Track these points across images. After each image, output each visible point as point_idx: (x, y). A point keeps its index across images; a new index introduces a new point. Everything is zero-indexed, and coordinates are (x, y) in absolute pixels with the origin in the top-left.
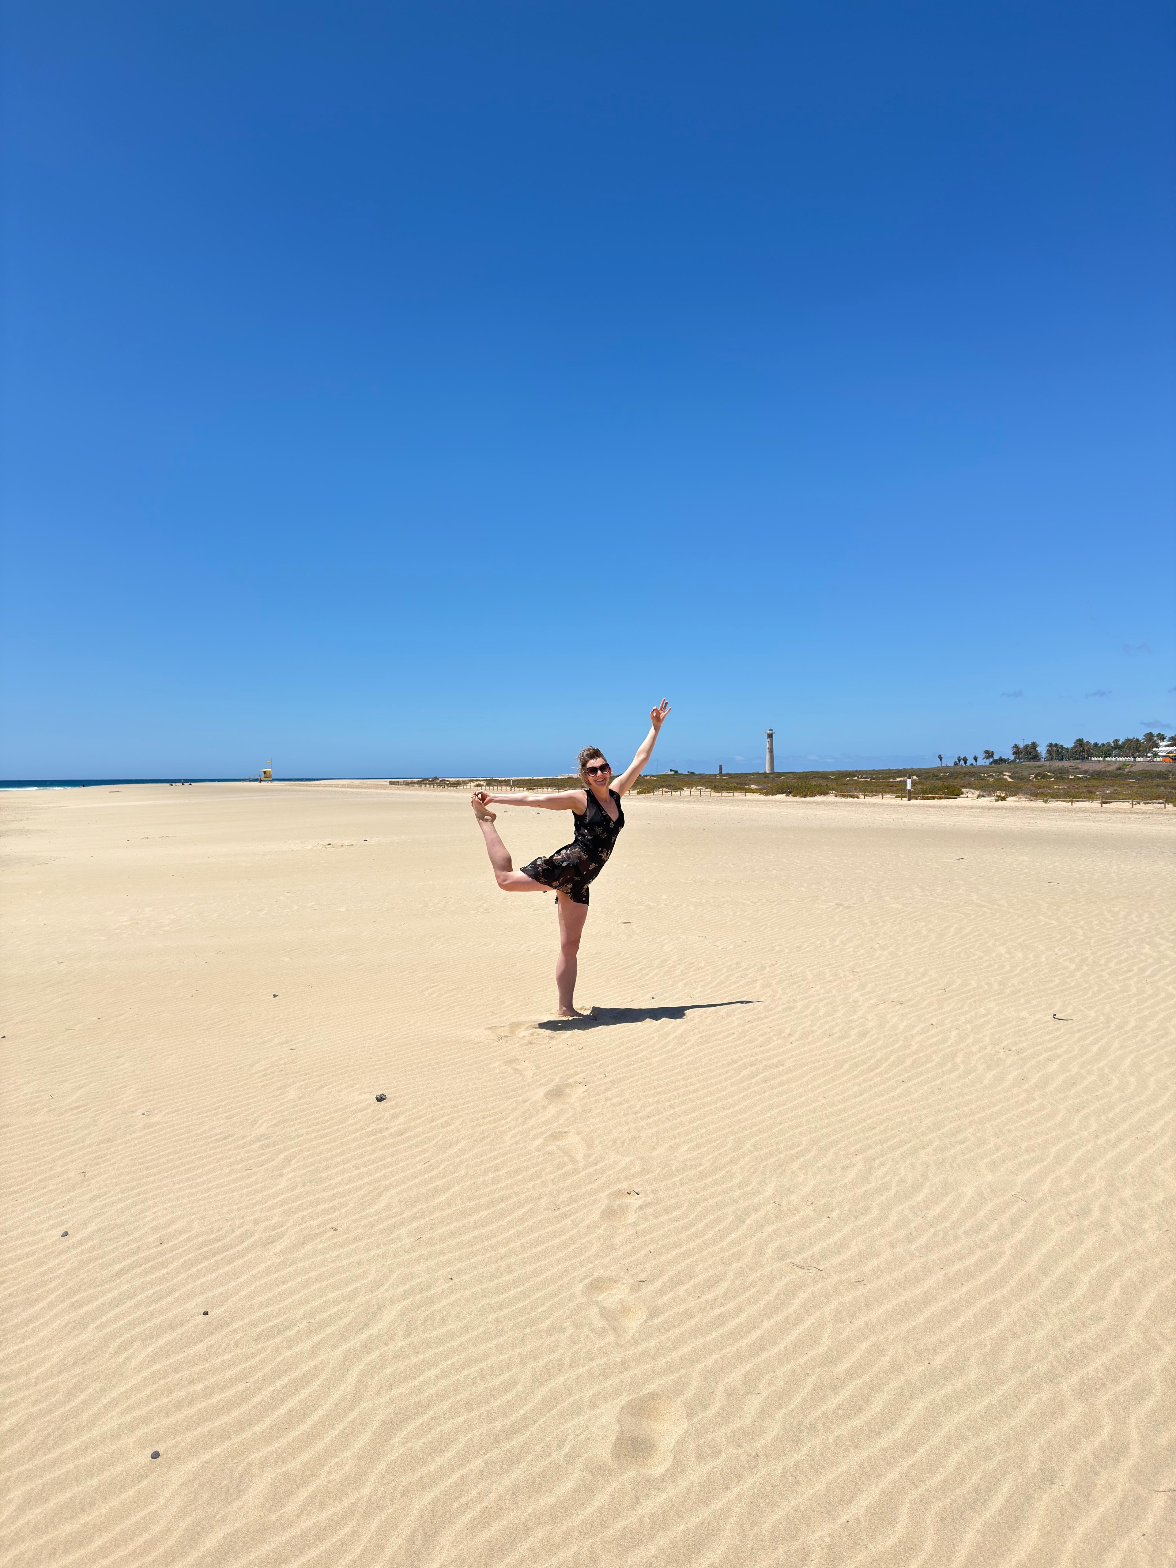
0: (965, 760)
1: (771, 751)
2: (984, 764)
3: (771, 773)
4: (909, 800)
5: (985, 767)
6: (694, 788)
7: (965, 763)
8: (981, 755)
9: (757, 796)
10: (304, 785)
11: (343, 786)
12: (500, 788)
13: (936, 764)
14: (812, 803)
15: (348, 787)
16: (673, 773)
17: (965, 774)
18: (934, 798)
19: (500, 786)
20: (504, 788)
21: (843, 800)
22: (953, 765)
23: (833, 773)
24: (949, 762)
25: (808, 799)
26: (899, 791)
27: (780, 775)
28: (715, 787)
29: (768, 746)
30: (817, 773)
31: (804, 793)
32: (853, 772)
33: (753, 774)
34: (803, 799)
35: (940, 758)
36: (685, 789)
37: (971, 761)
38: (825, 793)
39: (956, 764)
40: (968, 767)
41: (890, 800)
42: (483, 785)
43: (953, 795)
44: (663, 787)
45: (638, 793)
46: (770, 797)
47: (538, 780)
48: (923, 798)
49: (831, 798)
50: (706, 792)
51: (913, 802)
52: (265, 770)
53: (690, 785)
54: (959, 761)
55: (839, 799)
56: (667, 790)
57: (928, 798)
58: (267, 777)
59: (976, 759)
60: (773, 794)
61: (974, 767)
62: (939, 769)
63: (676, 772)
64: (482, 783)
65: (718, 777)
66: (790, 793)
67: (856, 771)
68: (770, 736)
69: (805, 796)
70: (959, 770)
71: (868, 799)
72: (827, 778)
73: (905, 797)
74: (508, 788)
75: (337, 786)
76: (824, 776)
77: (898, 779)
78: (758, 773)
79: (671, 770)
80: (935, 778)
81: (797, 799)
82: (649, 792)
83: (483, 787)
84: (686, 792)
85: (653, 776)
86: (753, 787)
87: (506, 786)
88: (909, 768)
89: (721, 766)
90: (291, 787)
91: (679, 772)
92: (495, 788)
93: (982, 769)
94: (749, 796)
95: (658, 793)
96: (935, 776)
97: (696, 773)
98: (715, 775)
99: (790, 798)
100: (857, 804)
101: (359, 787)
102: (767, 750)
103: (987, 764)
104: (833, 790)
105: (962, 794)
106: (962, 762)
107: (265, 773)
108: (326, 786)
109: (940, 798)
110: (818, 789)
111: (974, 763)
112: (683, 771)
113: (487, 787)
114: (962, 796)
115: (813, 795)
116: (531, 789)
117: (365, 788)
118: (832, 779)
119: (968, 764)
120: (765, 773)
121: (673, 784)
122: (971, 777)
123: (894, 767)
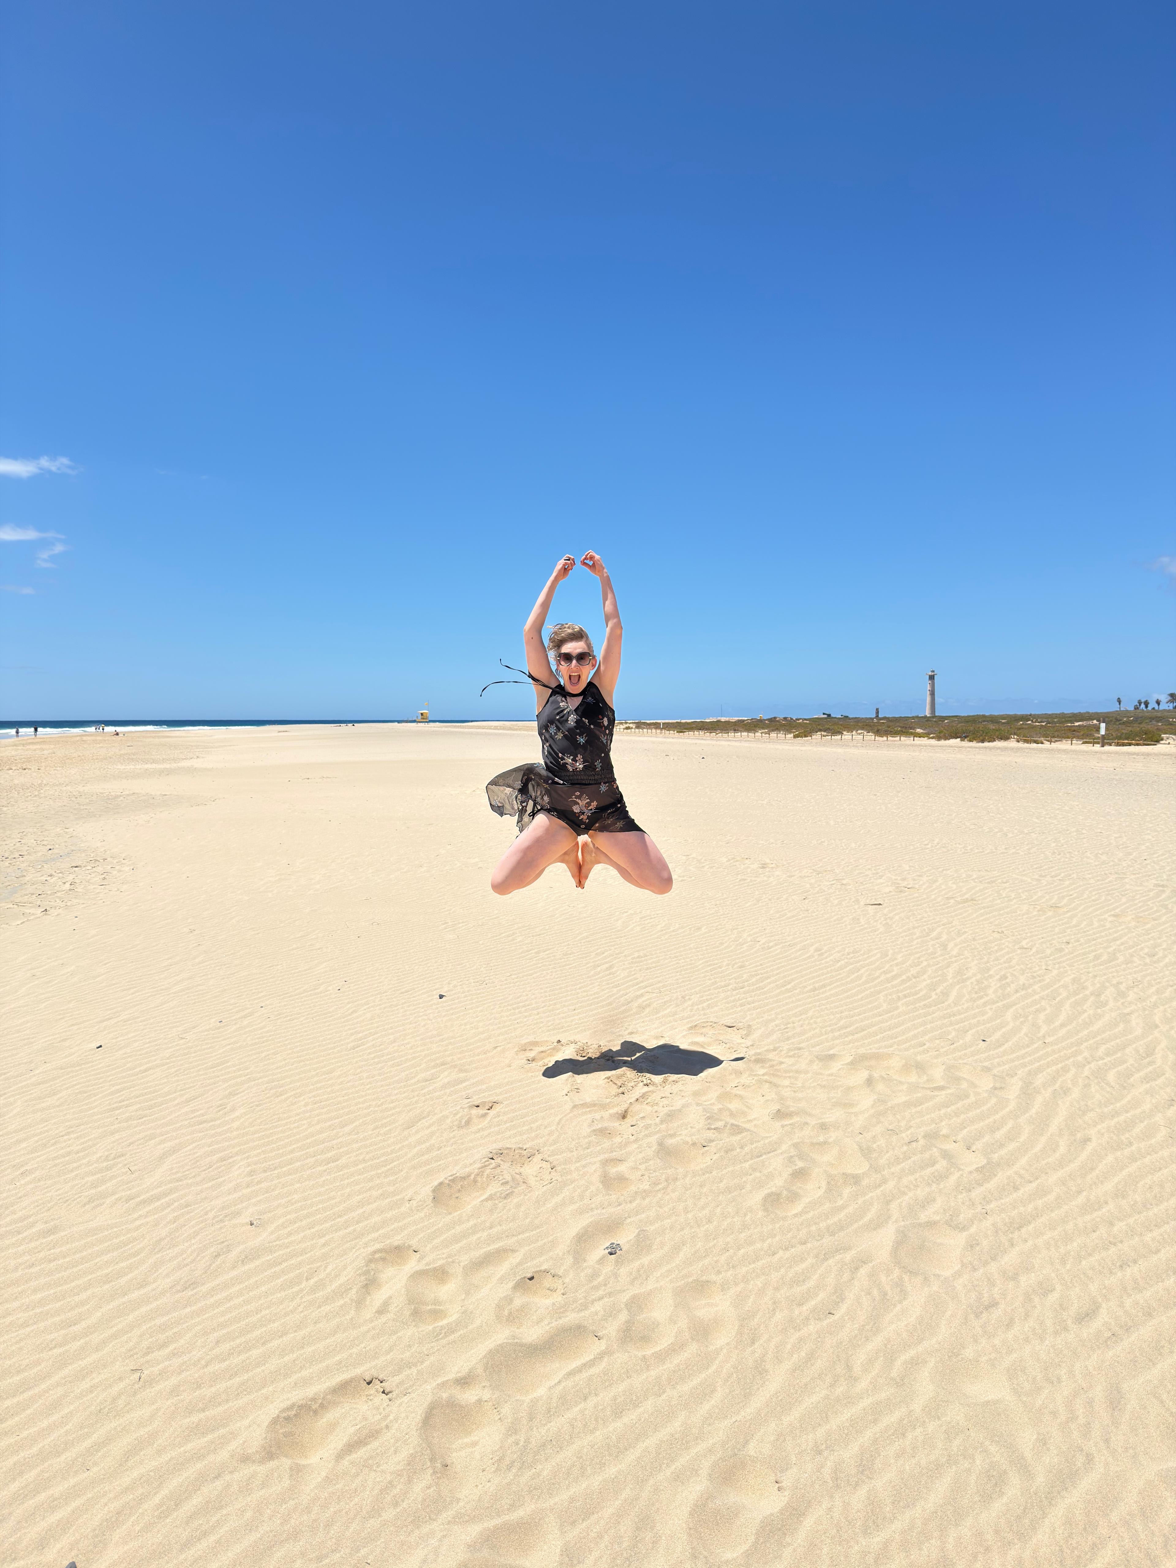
0: (1146, 704)
1: (932, 694)
2: (1167, 708)
3: (933, 717)
4: (1103, 746)
5: (1169, 711)
6: (854, 733)
7: (1147, 707)
8: (1164, 698)
9: (924, 741)
10: (458, 727)
11: (496, 728)
12: (650, 731)
13: (1115, 707)
14: (990, 749)
15: (500, 729)
16: (826, 716)
17: (1151, 719)
18: (1130, 745)
19: (650, 728)
20: (654, 731)
21: (1026, 745)
22: (1132, 709)
23: (1003, 717)
24: (1128, 706)
25: (986, 744)
26: (1087, 735)
27: (943, 718)
28: (878, 731)
29: (929, 688)
30: (984, 716)
31: (981, 738)
32: (1027, 715)
33: (913, 718)
34: (981, 744)
35: (1119, 701)
36: (845, 733)
37: (1152, 705)
38: (1006, 738)
39: (1136, 708)
40: (1148, 712)
41: (1077, 746)
42: (632, 728)
43: (1152, 741)
44: (820, 730)
45: (795, 737)
46: (943, 742)
47: (686, 723)
48: (1118, 745)
49: (1012, 743)
50: (870, 736)
51: (1107, 748)
52: (422, 712)
53: (850, 729)
54: (1140, 705)
55: (1021, 745)
56: (825, 733)
57: (1123, 745)
58: (424, 719)
59: (1158, 703)
60: (946, 739)
61: (1158, 711)
62: (1119, 713)
63: (829, 715)
64: (631, 725)
65: (875, 720)
66: (966, 737)
67: (1030, 715)
68: (932, 678)
69: (983, 741)
70: (1140, 715)
71: (1054, 745)
72: (998, 722)
73: (1098, 743)
74: (659, 731)
75: (490, 728)
76: (993, 719)
77: (1077, 724)
78: (917, 717)
79: (824, 714)
80: (1118, 723)
81: (974, 744)
82: (806, 736)
83: (633, 730)
84: (847, 736)
85: (806, 720)
86: (919, 731)
87: (656, 728)
88: (1085, 711)
89: (877, 709)
90: (446, 729)
91: (833, 715)
92: (645, 730)
93: (1166, 714)
94: (918, 741)
95: (817, 736)
96: (1117, 720)
97: (851, 716)
98: (872, 719)
99: (966, 743)
100: (1041, 750)
101: (510, 729)
102: (928, 692)
103: (1171, 708)
104: (1015, 734)
105: (1162, 740)
106: (1143, 706)
107: (422, 714)
108: (479, 727)
109: (1138, 745)
110: (997, 733)
111: (1156, 707)
112: (836, 714)
113: (637, 730)
114: (1161, 742)
115: (992, 740)
116: (681, 732)
117: (516, 730)
118: (1004, 723)
119: (1150, 708)
120: (926, 717)
121: (831, 727)
122: (1158, 722)
123: (1068, 711)
